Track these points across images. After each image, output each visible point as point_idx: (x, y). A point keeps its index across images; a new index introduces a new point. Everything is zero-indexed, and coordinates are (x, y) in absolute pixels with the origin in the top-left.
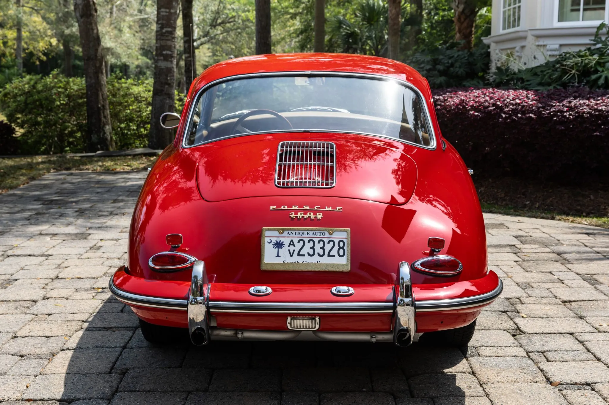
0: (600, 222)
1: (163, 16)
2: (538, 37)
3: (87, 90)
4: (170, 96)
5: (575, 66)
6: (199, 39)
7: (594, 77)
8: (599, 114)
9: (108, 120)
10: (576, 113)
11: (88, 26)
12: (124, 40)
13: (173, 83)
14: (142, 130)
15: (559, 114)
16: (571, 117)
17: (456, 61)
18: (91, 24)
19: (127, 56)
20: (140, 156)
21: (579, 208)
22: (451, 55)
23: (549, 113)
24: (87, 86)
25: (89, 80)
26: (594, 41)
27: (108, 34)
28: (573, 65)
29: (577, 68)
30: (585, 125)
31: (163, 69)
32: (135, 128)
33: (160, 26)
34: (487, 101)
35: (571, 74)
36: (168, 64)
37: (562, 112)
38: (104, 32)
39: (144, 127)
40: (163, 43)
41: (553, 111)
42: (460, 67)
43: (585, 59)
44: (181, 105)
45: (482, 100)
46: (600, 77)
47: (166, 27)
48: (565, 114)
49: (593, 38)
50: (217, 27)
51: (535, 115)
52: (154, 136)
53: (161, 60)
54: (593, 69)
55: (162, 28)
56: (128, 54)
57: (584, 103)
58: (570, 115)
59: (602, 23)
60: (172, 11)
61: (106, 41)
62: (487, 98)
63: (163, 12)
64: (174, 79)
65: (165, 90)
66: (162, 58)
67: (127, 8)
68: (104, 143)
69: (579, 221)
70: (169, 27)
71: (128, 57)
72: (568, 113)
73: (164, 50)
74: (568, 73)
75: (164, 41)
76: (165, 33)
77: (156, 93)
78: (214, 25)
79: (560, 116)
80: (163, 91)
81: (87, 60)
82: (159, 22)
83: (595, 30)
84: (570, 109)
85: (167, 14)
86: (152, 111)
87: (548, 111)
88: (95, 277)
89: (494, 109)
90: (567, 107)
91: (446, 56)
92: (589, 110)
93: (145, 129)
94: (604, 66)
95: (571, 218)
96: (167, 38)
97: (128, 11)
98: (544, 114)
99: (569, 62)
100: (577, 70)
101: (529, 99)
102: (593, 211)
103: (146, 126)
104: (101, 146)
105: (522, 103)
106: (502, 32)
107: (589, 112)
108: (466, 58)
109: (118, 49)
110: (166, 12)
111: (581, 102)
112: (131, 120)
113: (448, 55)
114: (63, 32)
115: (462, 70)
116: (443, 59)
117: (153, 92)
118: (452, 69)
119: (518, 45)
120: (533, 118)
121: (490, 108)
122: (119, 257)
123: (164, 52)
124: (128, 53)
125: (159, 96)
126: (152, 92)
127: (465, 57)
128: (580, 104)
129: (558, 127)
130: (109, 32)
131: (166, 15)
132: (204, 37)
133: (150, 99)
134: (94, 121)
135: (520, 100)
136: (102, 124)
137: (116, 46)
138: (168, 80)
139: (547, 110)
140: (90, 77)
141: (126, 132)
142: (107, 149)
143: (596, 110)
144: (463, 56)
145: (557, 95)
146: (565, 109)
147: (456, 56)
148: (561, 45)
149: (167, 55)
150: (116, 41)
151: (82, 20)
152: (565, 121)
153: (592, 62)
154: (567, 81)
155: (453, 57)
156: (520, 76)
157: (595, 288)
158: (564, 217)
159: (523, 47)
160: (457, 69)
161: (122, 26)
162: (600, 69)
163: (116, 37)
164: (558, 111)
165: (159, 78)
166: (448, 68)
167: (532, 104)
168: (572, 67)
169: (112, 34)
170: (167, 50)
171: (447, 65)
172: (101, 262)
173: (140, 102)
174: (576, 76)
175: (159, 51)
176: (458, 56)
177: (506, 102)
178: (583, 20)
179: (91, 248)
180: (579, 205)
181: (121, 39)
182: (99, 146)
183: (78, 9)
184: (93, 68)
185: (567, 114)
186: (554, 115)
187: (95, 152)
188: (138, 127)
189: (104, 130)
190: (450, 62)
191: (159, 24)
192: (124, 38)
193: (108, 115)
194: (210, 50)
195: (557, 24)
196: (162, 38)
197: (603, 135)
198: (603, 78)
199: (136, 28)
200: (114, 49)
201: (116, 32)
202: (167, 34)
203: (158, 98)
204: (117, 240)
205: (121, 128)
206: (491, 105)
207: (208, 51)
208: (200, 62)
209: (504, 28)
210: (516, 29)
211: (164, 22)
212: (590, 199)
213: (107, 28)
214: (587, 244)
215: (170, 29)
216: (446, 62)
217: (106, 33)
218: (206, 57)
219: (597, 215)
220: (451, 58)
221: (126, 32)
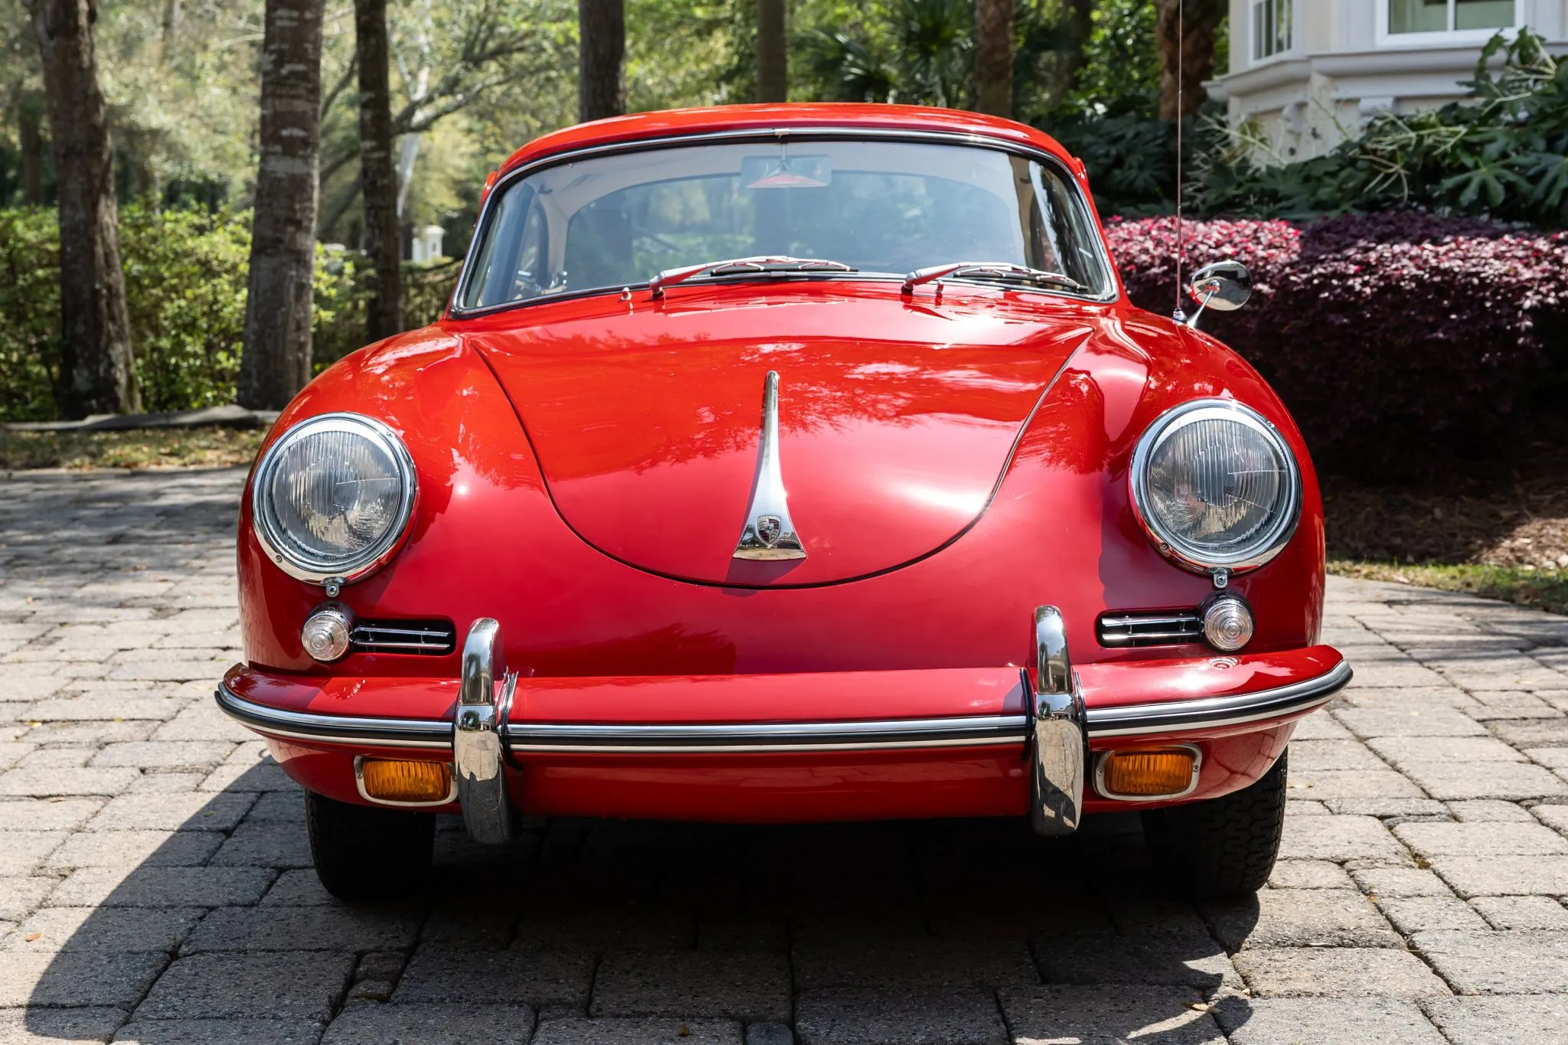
0: (1440, 576)
1: (282, 29)
2: (1336, 76)
3: (64, 244)
4: (301, 259)
5: (1399, 154)
6: (430, 100)
7: (1449, 183)
8: (1443, 281)
9: (122, 327)
10: (1381, 278)
11: (70, 61)
12: (202, 107)
13: (311, 220)
14: (222, 356)
15: (1335, 282)
16: (1368, 290)
17: (1130, 151)
18: (77, 54)
19: (211, 154)
20: (208, 429)
21: (1398, 541)
22: (1118, 133)
23: (1309, 281)
24: (63, 230)
25: (68, 211)
26: (1469, 84)
27: (154, 88)
28: (1393, 152)
29: (1406, 159)
30: (1404, 313)
31: (279, 180)
32: (199, 349)
33: (273, 57)
34: (1146, 251)
35: (1388, 176)
36: (297, 167)
37: (1343, 277)
38: (141, 83)
39: (227, 349)
40: (281, 105)
41: (1320, 275)
42: (1141, 167)
43: (1429, 135)
44: (334, 285)
45: (1134, 250)
46: (1465, 184)
47: (290, 62)
48: (1351, 282)
49: (1470, 77)
50: (485, 64)
51: (1272, 287)
52: (254, 371)
53: (274, 154)
54: (1447, 161)
55: (279, 63)
56: (214, 149)
57: (1404, 253)
58: (1365, 284)
59: (1497, 36)
60: (308, 15)
61: (146, 110)
62: (1150, 245)
63: (281, 18)
64: (312, 210)
65: (287, 239)
66: (278, 148)
67: (218, 11)
68: (104, 395)
69: (1386, 574)
70: (299, 62)
71: (216, 158)
72: (1359, 280)
73: (285, 127)
74: (1378, 173)
75: (284, 101)
76: (287, 77)
77: (261, 249)
78: (473, 55)
79: (1337, 287)
80: (280, 241)
81: (65, 156)
82: (273, 47)
83: (1478, 55)
84: (1365, 267)
85: (294, 24)
86: (249, 300)
87: (1304, 276)
88: (30, 698)
89: (1165, 273)
90: (1356, 263)
91: (1101, 136)
92: (1415, 271)
93: (232, 354)
94: (1480, 154)
95: (1365, 568)
96: (292, 92)
97: (219, 18)
98: (1295, 283)
99: (1387, 144)
100: (1405, 167)
101: (1259, 243)
102: (1432, 550)
103: (234, 346)
104: (98, 403)
105: (1238, 253)
106: (1252, 63)
107: (1416, 276)
108: (1160, 141)
109: (185, 132)
110: (291, 19)
111: (1397, 248)
112: (190, 327)
113: (1109, 133)
114: (20, 83)
115: (1146, 175)
116: (1095, 143)
117: (253, 244)
118: (1117, 172)
119: (1288, 99)
120: (1266, 296)
121: (1155, 270)
122: (102, 658)
123: (285, 133)
124: (216, 144)
125: (268, 255)
126: (249, 247)
127: (1155, 138)
128: (1394, 256)
129: (1332, 317)
130: (157, 82)
131: (291, 29)
132: (442, 94)
133: (244, 268)
134: (80, 329)
135: (1235, 246)
136: (104, 339)
137: (178, 124)
138: (295, 211)
139: (1304, 271)
140: (74, 205)
141: (173, 361)
142: (116, 408)
143: (1436, 271)
144: (1149, 136)
145: (1337, 233)
146: (1352, 269)
147: (1130, 134)
148: (1399, 100)
149: (291, 138)
150: (179, 110)
151: (52, 44)
152: (1348, 302)
153: (1445, 143)
154: (1380, 197)
155: (1122, 137)
156: (1269, 185)
157: (1333, 715)
158: (1348, 564)
159: (1301, 106)
160: (1133, 173)
161: (198, 61)
162: (1469, 161)
163: (177, 97)
164: (1335, 274)
165: (270, 205)
166: (1108, 170)
167: (1263, 258)
168: (1392, 157)
169: (165, 88)
170: (294, 125)
171: (1102, 161)
172: (52, 670)
173: (217, 275)
174: (1405, 181)
175: (270, 130)
176: (1137, 135)
177: (1197, 252)
178: (1456, 28)
179: (31, 642)
180: (1400, 534)
181: (192, 103)
182: (94, 402)
183: (41, 13)
184: (81, 179)
185: (1356, 283)
186: (1322, 287)
187: (82, 418)
188: (209, 347)
189: (109, 356)
190: (1113, 151)
191: (271, 52)
192: (205, 100)
193: (121, 313)
194: (474, 136)
195: (1386, 40)
196: (279, 91)
197: (1454, 340)
198: (1474, 186)
199: (242, 71)
200: (173, 135)
201: (178, 82)
202: (292, 81)
203: (265, 263)
204: (103, 625)
205: (160, 350)
206: (1157, 262)
207: (466, 140)
208: (442, 170)
209: (1258, 56)
210: (1284, 55)
211: (285, 46)
212: (1434, 519)
213: (152, 70)
214: (1370, 625)
215: (301, 67)
216: (1102, 151)
217: (148, 84)
218: (462, 155)
219: (1442, 558)
220: (1115, 141)
221: (210, 80)
